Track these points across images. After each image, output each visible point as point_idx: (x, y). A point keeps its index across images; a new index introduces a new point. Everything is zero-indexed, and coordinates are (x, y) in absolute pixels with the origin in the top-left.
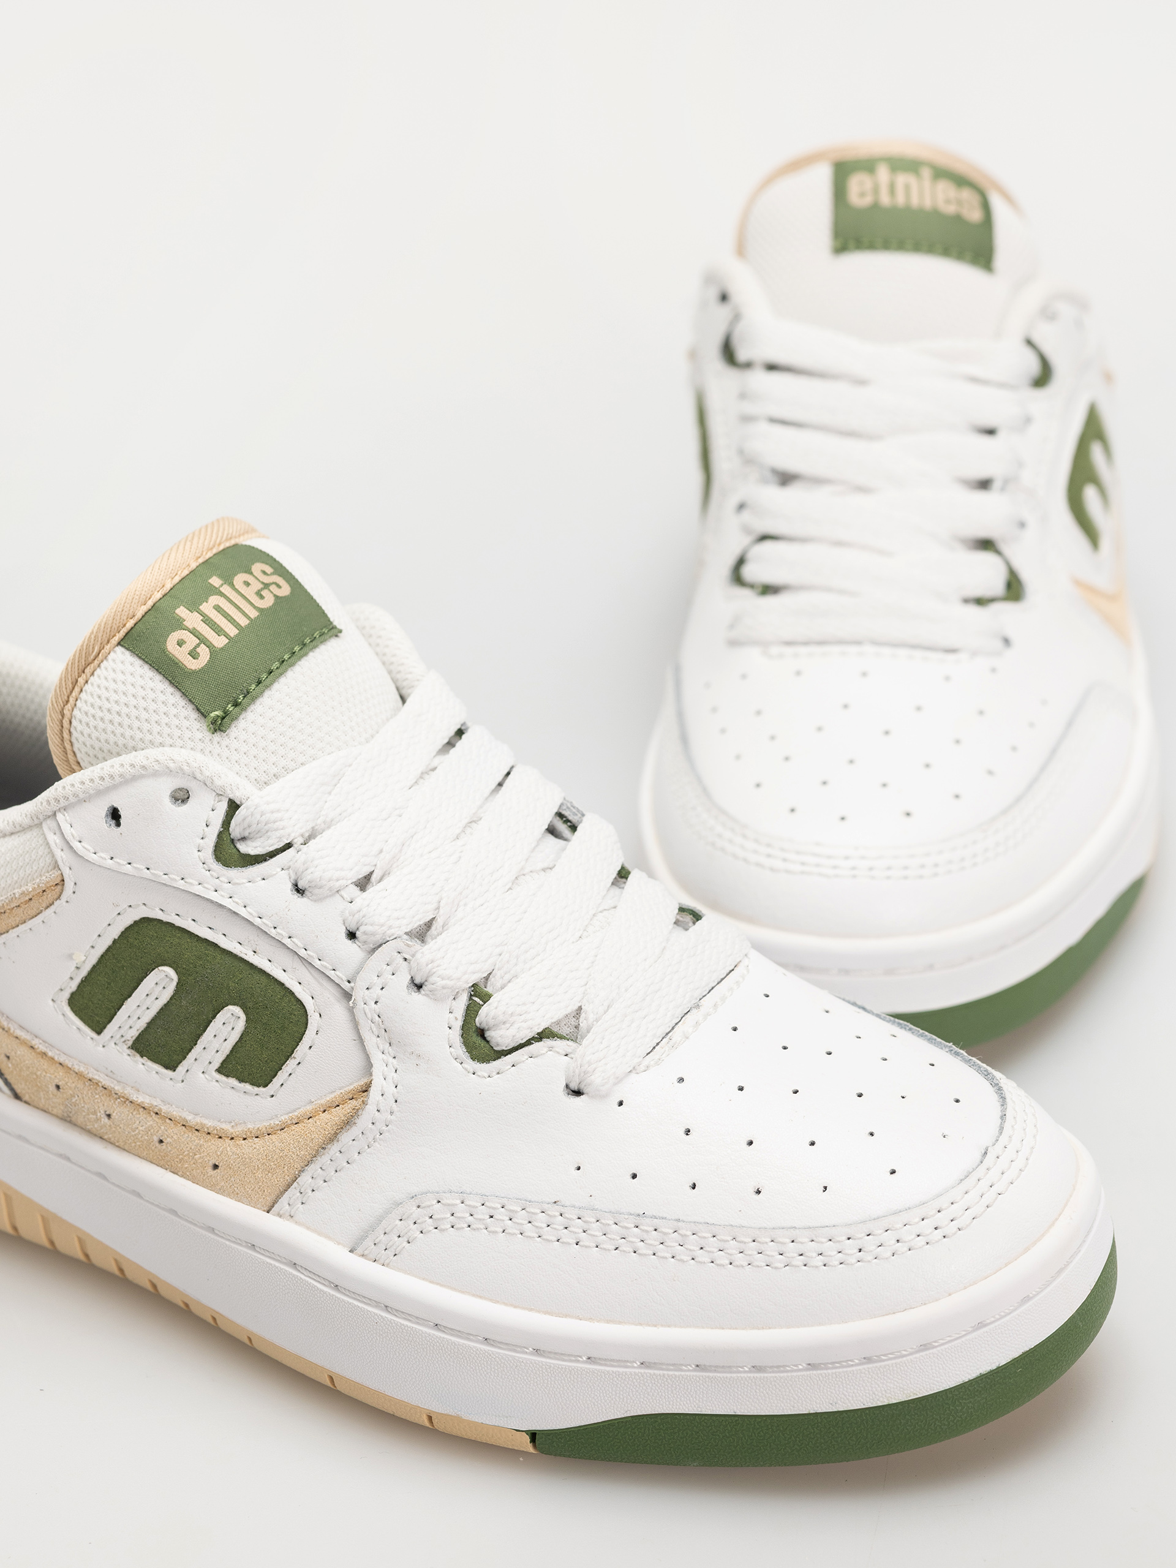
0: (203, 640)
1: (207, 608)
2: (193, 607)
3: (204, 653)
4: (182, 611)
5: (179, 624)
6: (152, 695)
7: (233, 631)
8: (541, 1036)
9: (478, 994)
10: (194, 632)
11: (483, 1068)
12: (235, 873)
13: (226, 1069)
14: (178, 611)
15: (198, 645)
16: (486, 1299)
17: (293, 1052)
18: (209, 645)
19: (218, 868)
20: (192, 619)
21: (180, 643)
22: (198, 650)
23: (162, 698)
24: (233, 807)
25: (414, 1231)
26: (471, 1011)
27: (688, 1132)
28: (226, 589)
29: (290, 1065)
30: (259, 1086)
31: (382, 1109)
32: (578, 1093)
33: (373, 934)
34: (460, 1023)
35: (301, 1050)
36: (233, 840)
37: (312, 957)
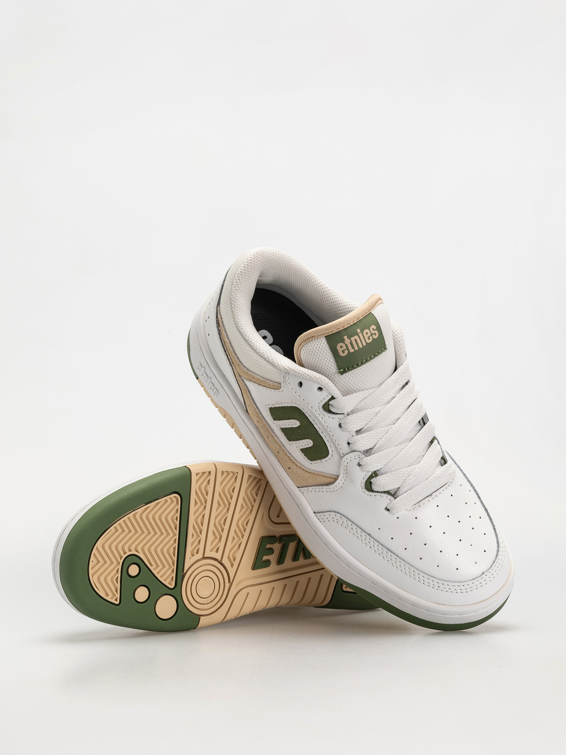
0: (347, 348)
1: (353, 339)
2: (349, 338)
3: (346, 352)
4: (346, 337)
5: (343, 341)
6: (327, 357)
7: (357, 348)
8: (385, 492)
9: (375, 474)
10: (346, 345)
11: (367, 493)
12: (326, 414)
13: (303, 450)
14: (344, 337)
15: (346, 349)
16: (341, 546)
17: (321, 459)
18: (348, 351)
19: (322, 410)
20: (347, 341)
21: (341, 347)
22: (345, 351)
23: (329, 358)
24: (333, 398)
25: (331, 520)
26: (371, 477)
27: (411, 534)
28: (360, 334)
29: (319, 461)
30: (309, 459)
31: (337, 486)
32: (388, 510)
33: (354, 448)
34: (366, 479)
35: (323, 460)
36: (329, 404)
37: (336, 443)
